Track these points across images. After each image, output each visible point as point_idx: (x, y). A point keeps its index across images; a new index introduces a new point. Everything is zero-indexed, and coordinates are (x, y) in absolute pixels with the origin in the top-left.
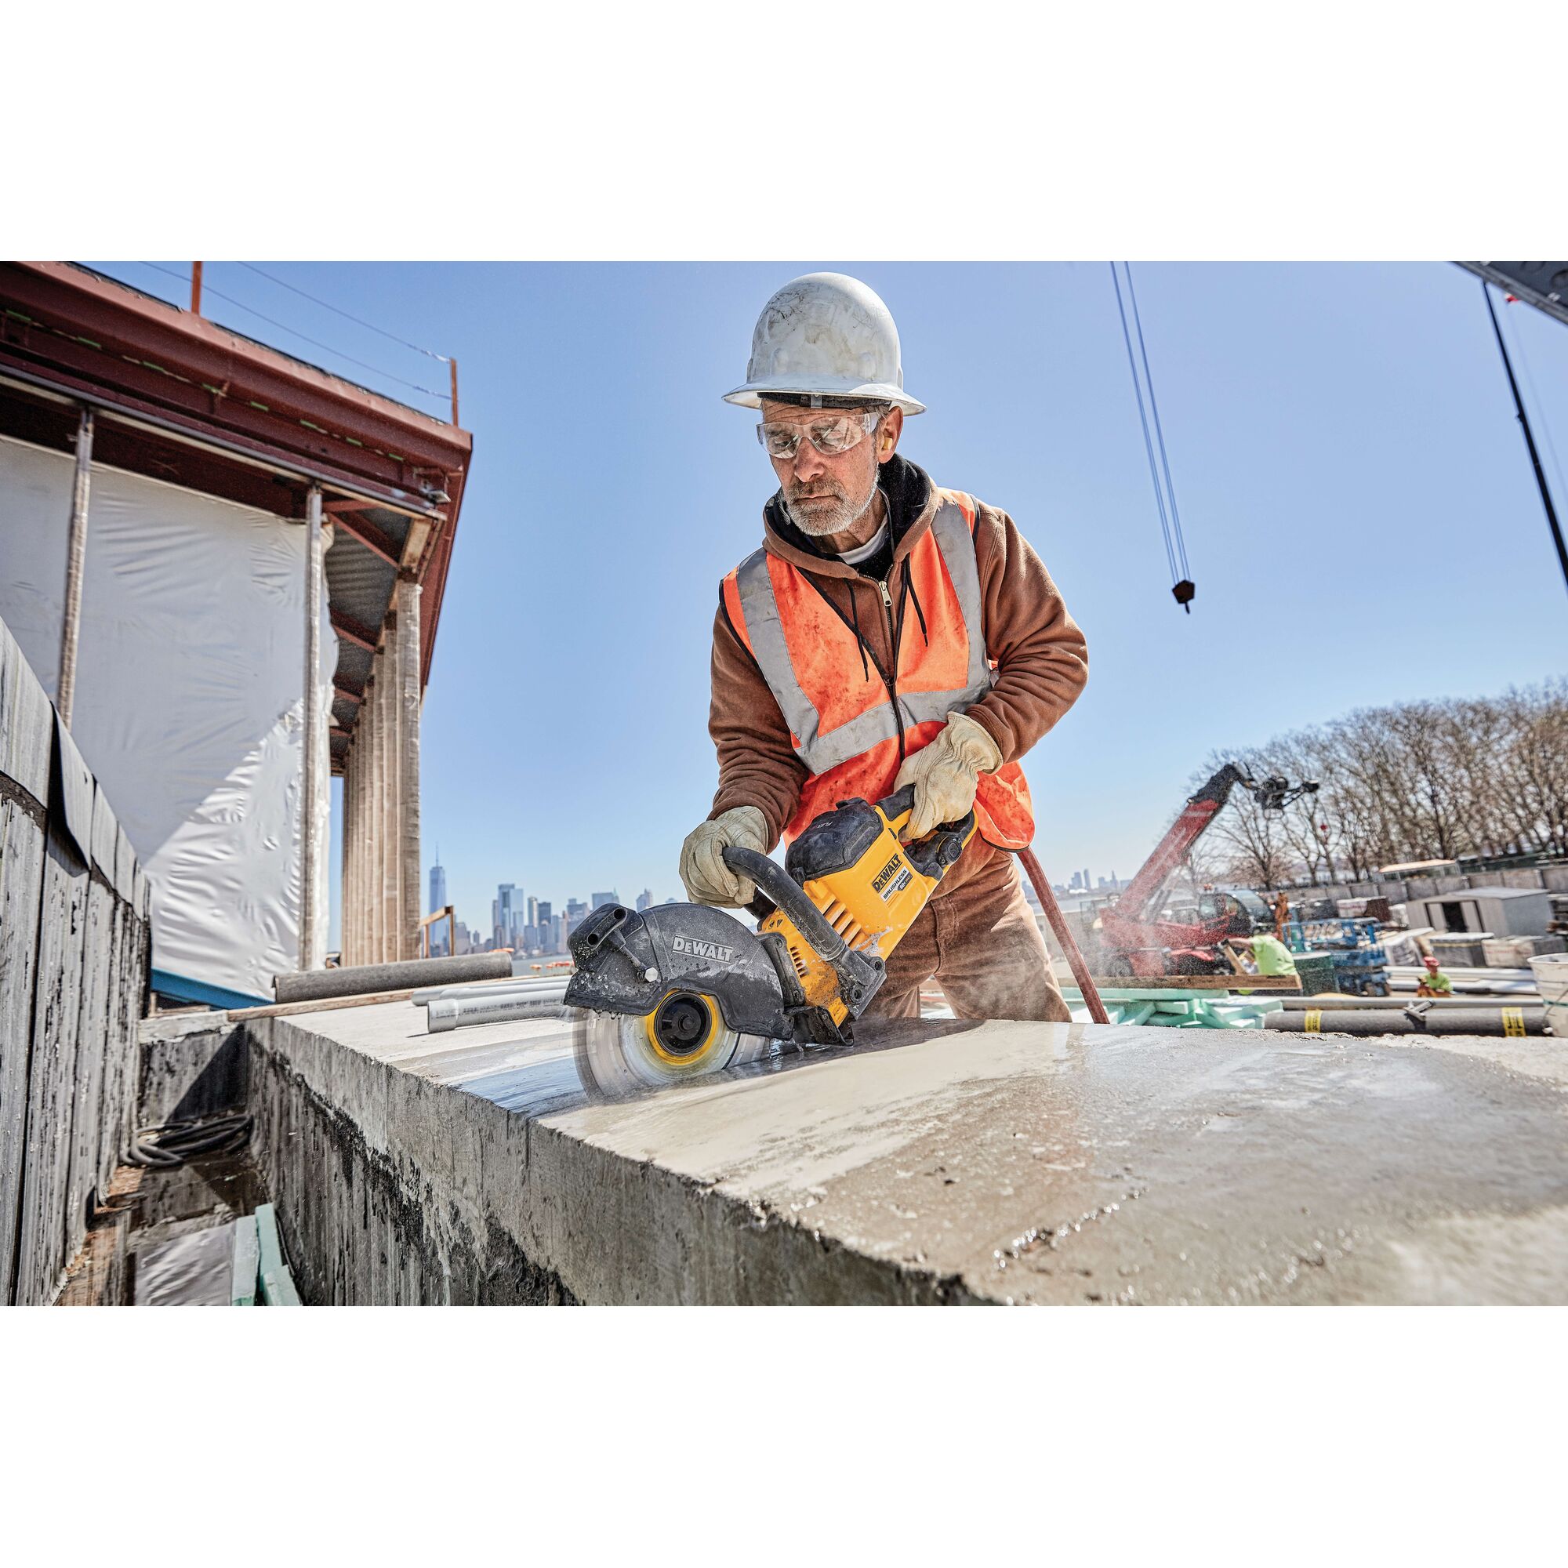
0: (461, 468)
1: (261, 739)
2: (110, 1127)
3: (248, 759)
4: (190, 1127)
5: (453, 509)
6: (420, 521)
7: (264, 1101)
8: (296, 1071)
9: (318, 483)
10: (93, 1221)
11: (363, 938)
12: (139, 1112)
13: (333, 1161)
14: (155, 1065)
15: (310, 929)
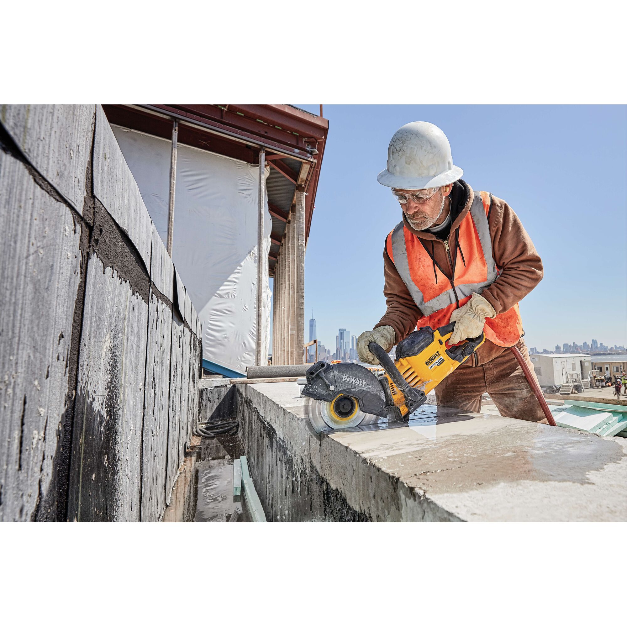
0: (323, 137)
1: (241, 262)
2: (190, 420)
3: (236, 271)
4: (217, 423)
5: (320, 157)
6: (305, 163)
7: (243, 416)
8: (254, 406)
9: (263, 148)
10: (186, 454)
11: (281, 350)
12: (199, 415)
13: (267, 441)
14: (204, 398)
15: (260, 346)
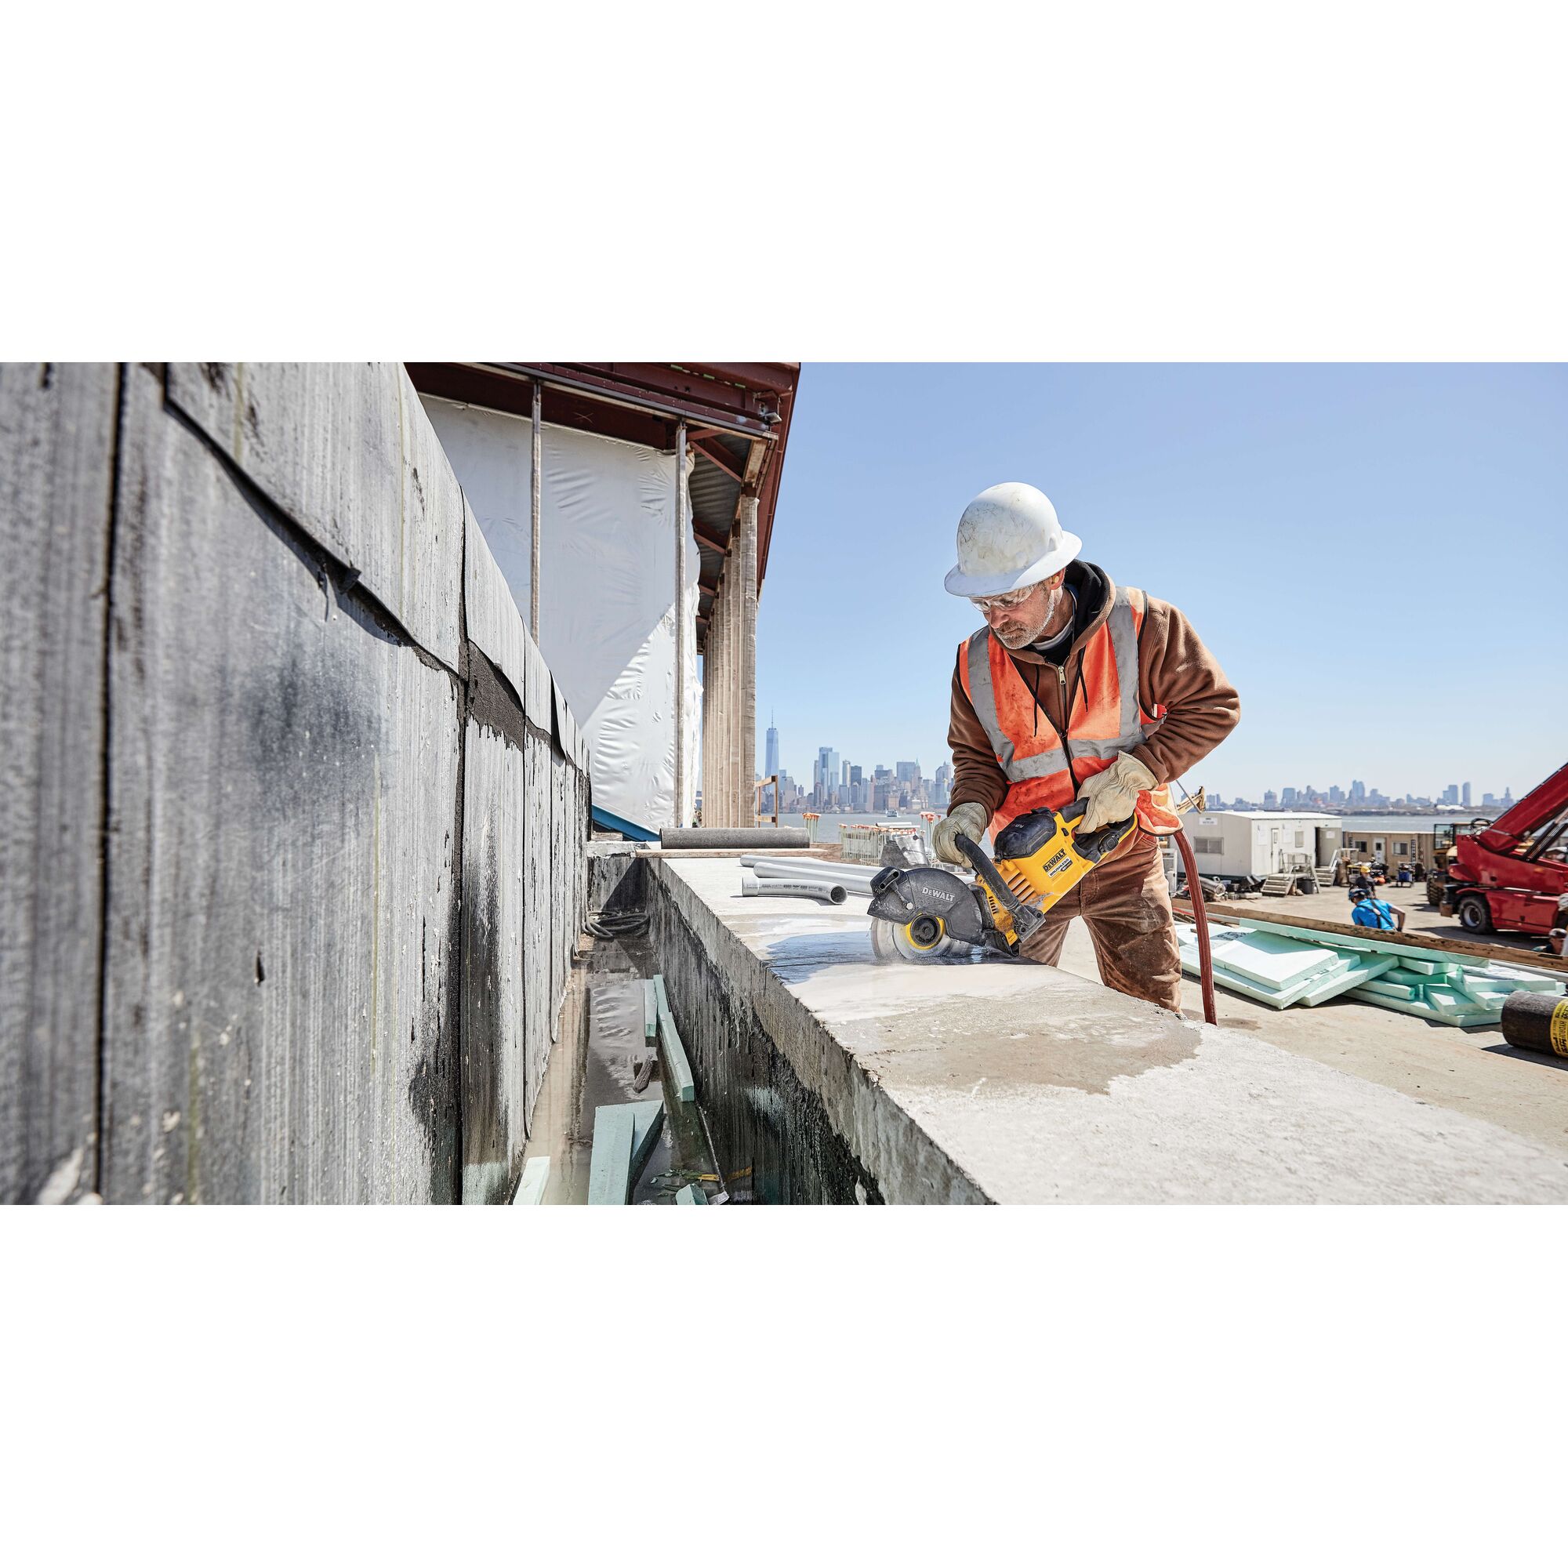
0: (791, 388)
1: (649, 635)
3: (641, 651)
4: (616, 916)
5: (783, 429)
6: (758, 442)
7: (656, 909)
8: (673, 899)
9: (683, 419)
10: (575, 964)
11: (716, 789)
12: (589, 901)
13: (692, 959)
14: (596, 872)
15: (682, 785)
